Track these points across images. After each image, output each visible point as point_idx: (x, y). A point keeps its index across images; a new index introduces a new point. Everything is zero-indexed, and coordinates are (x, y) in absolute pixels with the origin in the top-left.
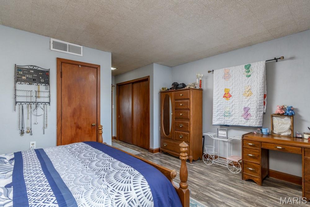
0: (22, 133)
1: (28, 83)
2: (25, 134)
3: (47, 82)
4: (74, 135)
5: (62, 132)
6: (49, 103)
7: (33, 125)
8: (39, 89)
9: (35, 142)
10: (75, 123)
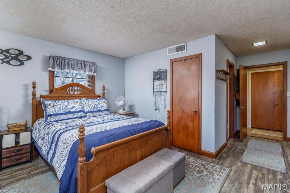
0: (156, 110)
1: (158, 80)
2: (157, 110)
3: (165, 79)
4: (180, 117)
5: (173, 113)
6: (166, 92)
7: (160, 106)
8: (162, 83)
9: (160, 116)
10: (181, 108)
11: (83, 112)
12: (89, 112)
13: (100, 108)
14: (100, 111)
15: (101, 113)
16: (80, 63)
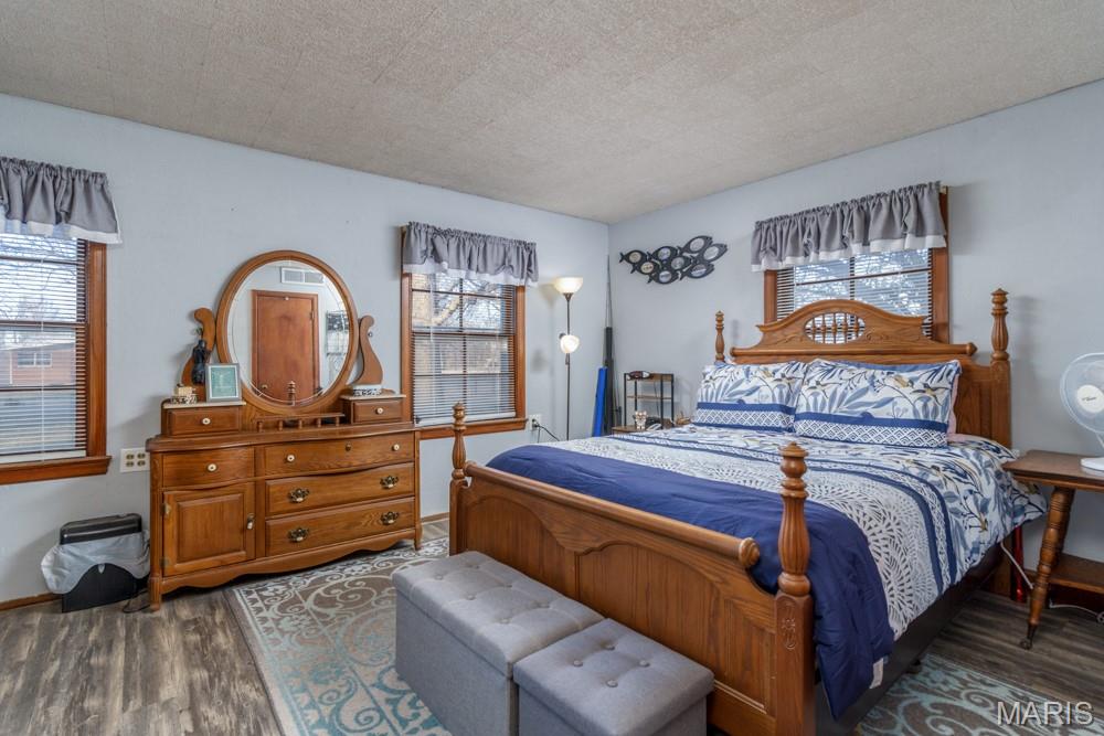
11: (787, 410)
12: (809, 416)
13: (870, 410)
14: (866, 419)
15: (866, 430)
16: (846, 213)
